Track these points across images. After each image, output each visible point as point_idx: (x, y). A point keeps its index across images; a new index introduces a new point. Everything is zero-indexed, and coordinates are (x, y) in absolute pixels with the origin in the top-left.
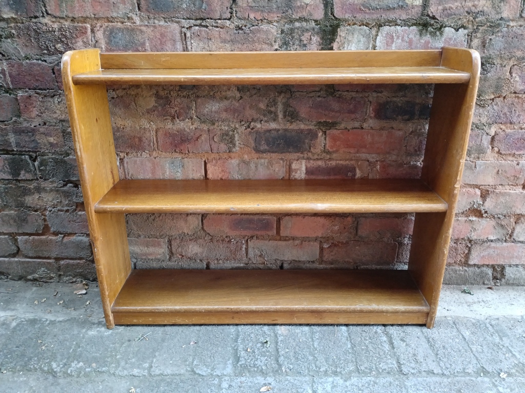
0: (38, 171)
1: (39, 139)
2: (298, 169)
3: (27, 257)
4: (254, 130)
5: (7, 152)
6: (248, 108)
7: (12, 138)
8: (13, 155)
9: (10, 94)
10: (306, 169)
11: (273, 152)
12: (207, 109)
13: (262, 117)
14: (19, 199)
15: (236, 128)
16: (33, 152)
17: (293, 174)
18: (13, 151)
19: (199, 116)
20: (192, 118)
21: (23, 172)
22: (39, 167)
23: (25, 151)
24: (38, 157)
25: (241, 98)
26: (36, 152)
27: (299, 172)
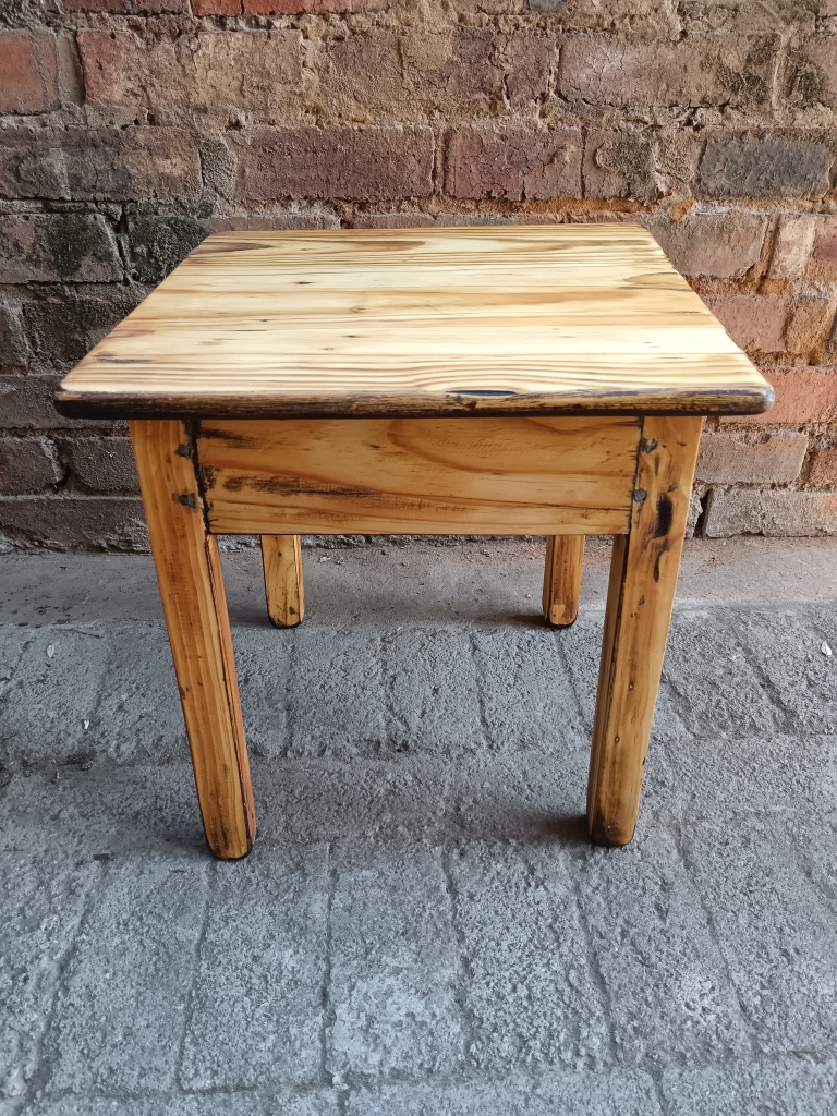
0: (128, 259)
1: (133, 166)
2: (794, 243)
3: (89, 491)
4: (703, 130)
5: (47, 204)
6: (697, 68)
7: (59, 163)
8: (62, 212)
9: (56, 31)
10: (814, 243)
11: (738, 195)
12: (589, 71)
13: (727, 95)
14: (77, 336)
15: (656, 127)
16: (116, 202)
17: (781, 255)
18: (62, 200)
19: (564, 92)
20: (544, 97)
21: (87, 261)
22: (132, 248)
23: (95, 201)
24: (130, 219)
25: (684, 34)
26: (123, 203)
27: (795, 249)
